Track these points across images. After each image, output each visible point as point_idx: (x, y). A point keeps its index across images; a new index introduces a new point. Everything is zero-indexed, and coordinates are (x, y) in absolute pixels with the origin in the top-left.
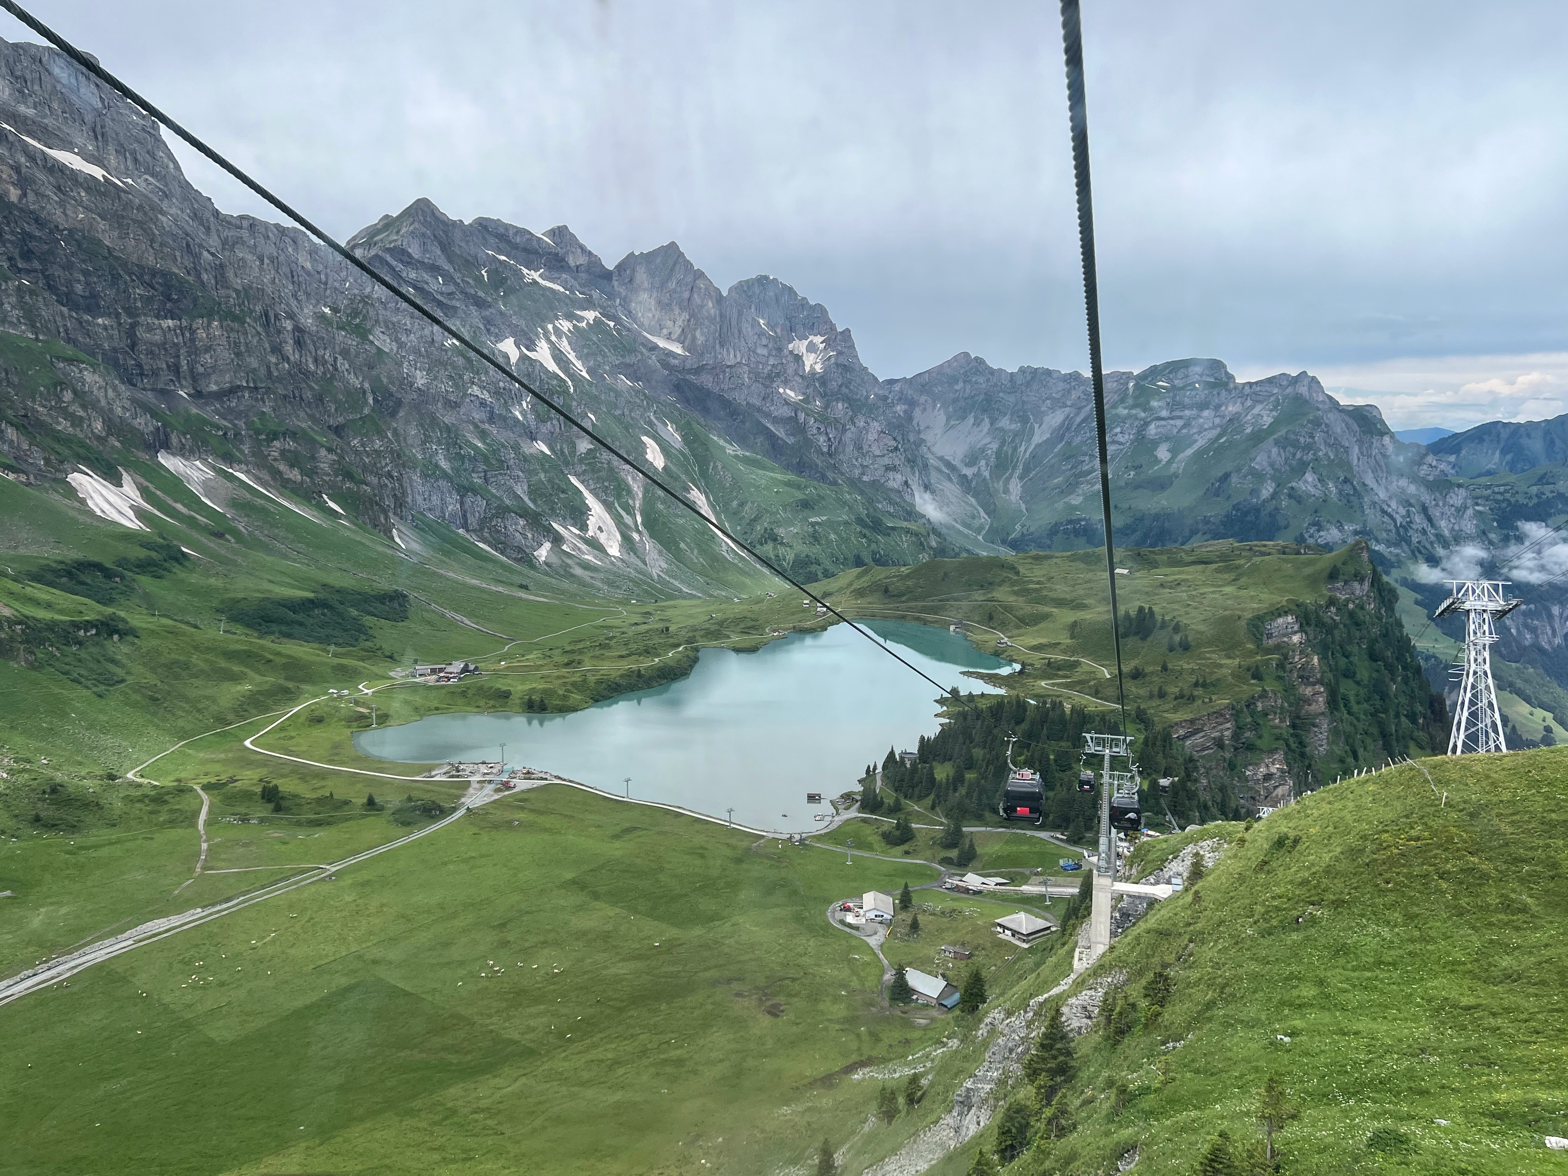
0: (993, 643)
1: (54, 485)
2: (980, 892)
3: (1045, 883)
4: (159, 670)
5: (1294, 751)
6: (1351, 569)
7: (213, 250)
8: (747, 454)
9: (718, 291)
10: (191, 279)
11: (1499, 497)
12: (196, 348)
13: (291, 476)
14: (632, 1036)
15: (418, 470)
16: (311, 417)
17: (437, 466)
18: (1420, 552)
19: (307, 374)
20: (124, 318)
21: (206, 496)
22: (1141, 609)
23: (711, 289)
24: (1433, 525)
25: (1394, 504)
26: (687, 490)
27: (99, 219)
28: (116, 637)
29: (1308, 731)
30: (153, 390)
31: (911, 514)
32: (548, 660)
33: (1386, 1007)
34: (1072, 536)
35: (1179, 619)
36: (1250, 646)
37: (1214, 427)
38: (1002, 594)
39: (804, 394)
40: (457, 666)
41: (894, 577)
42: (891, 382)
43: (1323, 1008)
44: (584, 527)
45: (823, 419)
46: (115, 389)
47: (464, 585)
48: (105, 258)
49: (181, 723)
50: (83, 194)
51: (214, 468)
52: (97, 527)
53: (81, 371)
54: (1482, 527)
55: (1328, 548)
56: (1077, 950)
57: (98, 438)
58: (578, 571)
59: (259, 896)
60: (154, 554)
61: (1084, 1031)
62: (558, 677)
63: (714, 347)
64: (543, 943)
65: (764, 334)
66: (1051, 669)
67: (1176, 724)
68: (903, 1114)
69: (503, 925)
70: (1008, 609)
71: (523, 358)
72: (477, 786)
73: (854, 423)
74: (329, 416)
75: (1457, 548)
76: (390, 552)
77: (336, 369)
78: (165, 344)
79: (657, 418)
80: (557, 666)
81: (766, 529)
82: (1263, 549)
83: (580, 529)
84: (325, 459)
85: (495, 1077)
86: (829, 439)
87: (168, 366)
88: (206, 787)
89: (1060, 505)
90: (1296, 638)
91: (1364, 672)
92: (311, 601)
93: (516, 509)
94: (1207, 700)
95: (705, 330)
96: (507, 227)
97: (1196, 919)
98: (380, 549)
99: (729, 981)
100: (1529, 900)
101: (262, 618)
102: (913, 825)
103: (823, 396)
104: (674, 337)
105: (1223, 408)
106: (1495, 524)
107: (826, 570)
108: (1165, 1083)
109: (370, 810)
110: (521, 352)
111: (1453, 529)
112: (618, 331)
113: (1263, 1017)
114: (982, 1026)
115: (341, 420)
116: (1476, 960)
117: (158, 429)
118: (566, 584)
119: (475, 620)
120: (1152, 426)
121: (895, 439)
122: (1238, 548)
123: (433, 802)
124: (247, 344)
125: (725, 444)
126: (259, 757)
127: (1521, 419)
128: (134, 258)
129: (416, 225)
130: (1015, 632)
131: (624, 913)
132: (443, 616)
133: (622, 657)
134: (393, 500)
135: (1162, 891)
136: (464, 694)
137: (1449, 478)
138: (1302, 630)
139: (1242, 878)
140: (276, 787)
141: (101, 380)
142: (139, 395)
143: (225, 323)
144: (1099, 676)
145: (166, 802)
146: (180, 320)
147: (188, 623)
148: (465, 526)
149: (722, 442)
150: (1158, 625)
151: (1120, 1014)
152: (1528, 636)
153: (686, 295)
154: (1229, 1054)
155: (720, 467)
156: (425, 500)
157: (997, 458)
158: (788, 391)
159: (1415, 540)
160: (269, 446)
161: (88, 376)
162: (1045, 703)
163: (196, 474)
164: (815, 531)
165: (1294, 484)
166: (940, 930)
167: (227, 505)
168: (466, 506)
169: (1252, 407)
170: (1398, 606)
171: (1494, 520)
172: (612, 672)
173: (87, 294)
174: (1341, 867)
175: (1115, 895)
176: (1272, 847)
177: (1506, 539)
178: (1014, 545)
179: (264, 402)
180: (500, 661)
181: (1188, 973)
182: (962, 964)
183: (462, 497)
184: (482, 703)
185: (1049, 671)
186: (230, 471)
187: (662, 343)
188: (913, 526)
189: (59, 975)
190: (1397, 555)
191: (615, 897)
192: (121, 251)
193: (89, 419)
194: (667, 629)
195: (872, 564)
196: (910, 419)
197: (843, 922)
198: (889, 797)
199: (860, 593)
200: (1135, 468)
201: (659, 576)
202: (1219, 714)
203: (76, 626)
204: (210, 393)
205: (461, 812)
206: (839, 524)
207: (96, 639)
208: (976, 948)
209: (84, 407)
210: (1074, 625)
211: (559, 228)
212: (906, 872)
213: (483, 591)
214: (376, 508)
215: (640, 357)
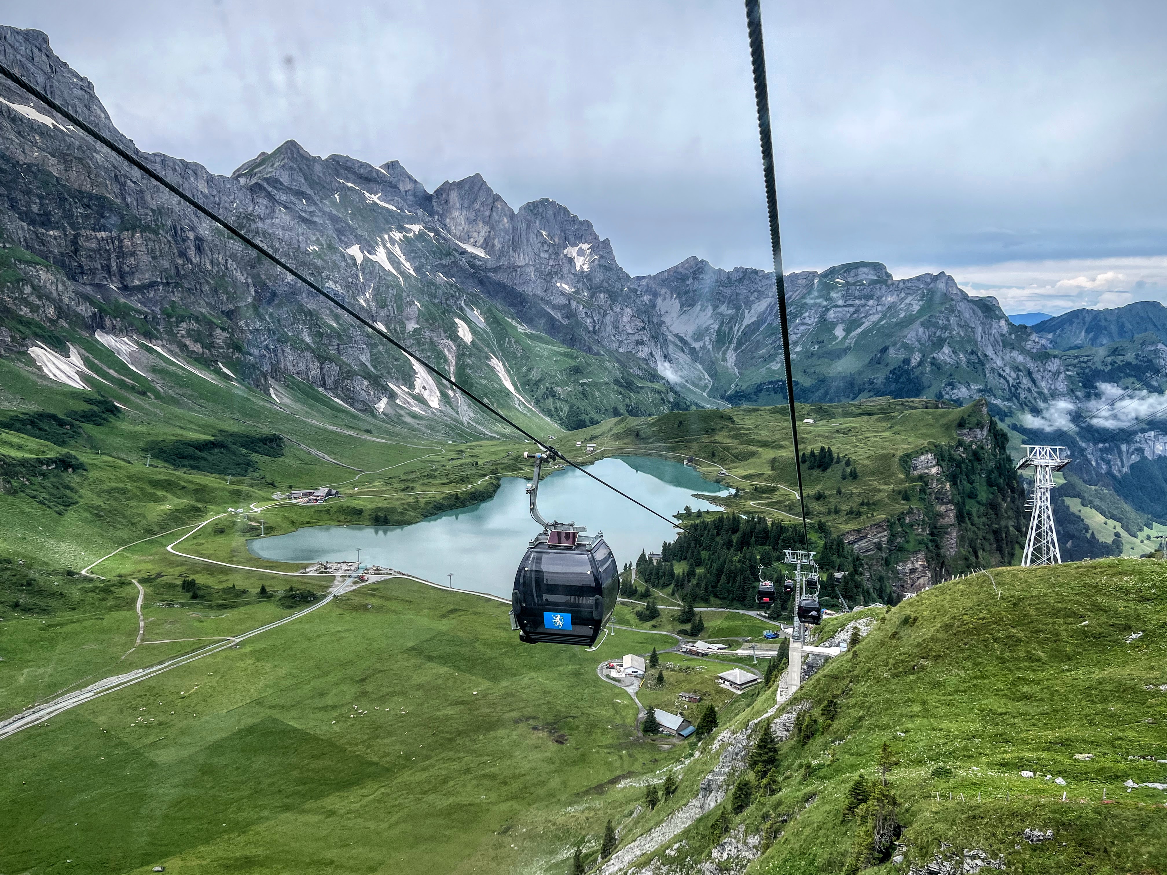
0: (715, 474)
1: (19, 356)
2: (707, 655)
3: (753, 648)
4: (103, 495)
5: (932, 552)
6: (974, 420)
7: (134, 179)
8: (534, 332)
9: (511, 210)
10: (118, 201)
11: (1084, 365)
12: (124, 254)
13: (195, 349)
14: (459, 758)
15: (289, 344)
16: (209, 304)
17: (303, 341)
18: (1026, 405)
19: (206, 272)
20: (70, 231)
21: (132, 364)
22: (823, 449)
23: (506, 209)
24: (1036, 385)
25: (1007, 370)
26: (488, 358)
27: (49, 156)
28: (70, 470)
29: (942, 538)
30: (90, 284)
31: (655, 376)
32: (389, 487)
33: (959, 715)
34: (772, 393)
35: (849, 456)
36: (902, 476)
37: (877, 313)
38: (722, 438)
39: (575, 287)
40: (322, 491)
41: (644, 424)
42: (640, 278)
43: (924, 717)
44: (412, 386)
45: (589, 305)
46: (64, 284)
47: (325, 430)
48: (56, 186)
49: (119, 533)
50: (37, 138)
51: (137, 343)
52: (51, 388)
53: (37, 271)
54: (1071, 387)
55: (958, 403)
56: (779, 690)
57: (51, 320)
58: (408, 419)
59: (184, 661)
60: (95, 408)
61: (784, 739)
62: (398, 499)
63: (508, 252)
64: (393, 693)
65: (546, 243)
66: (758, 492)
67: (847, 533)
68: (662, 802)
69: (363, 680)
70: (727, 448)
71: (366, 260)
72: (340, 579)
73: (612, 310)
74: (222, 304)
75: (1053, 402)
76: (268, 405)
77: (227, 269)
78: (100, 250)
79: (466, 305)
80: (396, 490)
81: (547, 388)
82: (911, 404)
83: (409, 388)
84: (220, 337)
85: (362, 788)
86: (594, 321)
87: (102, 266)
88: (142, 581)
89: (763, 371)
90: (934, 470)
91: (983, 495)
92: (212, 443)
93: (361, 373)
94: (870, 515)
95: (501, 239)
96: (354, 161)
97: (854, 668)
98: (261, 403)
99: (528, 718)
100: (1042, 654)
101: (176, 455)
102: (659, 607)
103: (590, 288)
104: (479, 244)
105: (884, 299)
106: (1080, 384)
107: (592, 418)
108: (833, 762)
109: (263, 597)
110: (365, 256)
111: (1050, 388)
112: (437, 240)
113: (891, 724)
114: (716, 742)
115: (231, 307)
116: (1010, 689)
117: (95, 314)
118: (398, 429)
119: (333, 456)
120: (832, 312)
121: (643, 321)
122: (893, 403)
123: (309, 591)
124: (161, 250)
125: (517, 325)
126: (178, 558)
127: (1100, 307)
128: (76, 186)
129: (286, 161)
130: (732, 465)
131: (451, 671)
132: (309, 453)
133: (444, 484)
134: (270, 366)
135: (834, 651)
136: (328, 511)
137: (1048, 350)
138: (938, 464)
139: (882, 644)
140: (194, 580)
141: (53, 277)
142: (80, 289)
143: (144, 235)
144: (792, 497)
145: (111, 592)
146: (111, 232)
147: (123, 459)
148: (324, 385)
149: (514, 323)
150: (835, 460)
151: (807, 726)
152: (1104, 467)
153: (488, 213)
154: (870, 744)
155: (513, 342)
156: (294, 366)
157: (717, 335)
158: (563, 285)
159: (1022, 396)
160: (178, 327)
161: (43, 275)
162: (753, 518)
163: (124, 347)
164: (584, 389)
165: (935, 355)
166: (679, 682)
167: (148, 371)
168: (325, 371)
169: (905, 298)
170: (1008, 445)
171: (1079, 381)
172: (437, 495)
173: (42, 212)
174: (939, 636)
175: (804, 654)
176: (900, 624)
177: (1088, 396)
178: (730, 399)
179: (174, 294)
180: (354, 487)
181: (849, 700)
182: (694, 706)
183: (322, 364)
184: (342, 518)
185: (756, 494)
186: (150, 345)
187: (470, 249)
188: (656, 386)
189: (41, 717)
190: (1010, 407)
191: (444, 659)
192: (67, 180)
193: (44, 307)
194: (477, 464)
195: (627, 414)
196: (654, 306)
197: (608, 676)
198: (641, 587)
199: (618, 437)
200: (819, 343)
201: (468, 423)
202: (879, 525)
203: (40, 462)
204: (134, 286)
205: (330, 598)
206: (601, 384)
207: (55, 471)
208: (704, 694)
209: (40, 297)
210: (774, 460)
211: (392, 162)
212: (653, 639)
213: (339, 434)
214: (258, 373)
215: (453, 259)
